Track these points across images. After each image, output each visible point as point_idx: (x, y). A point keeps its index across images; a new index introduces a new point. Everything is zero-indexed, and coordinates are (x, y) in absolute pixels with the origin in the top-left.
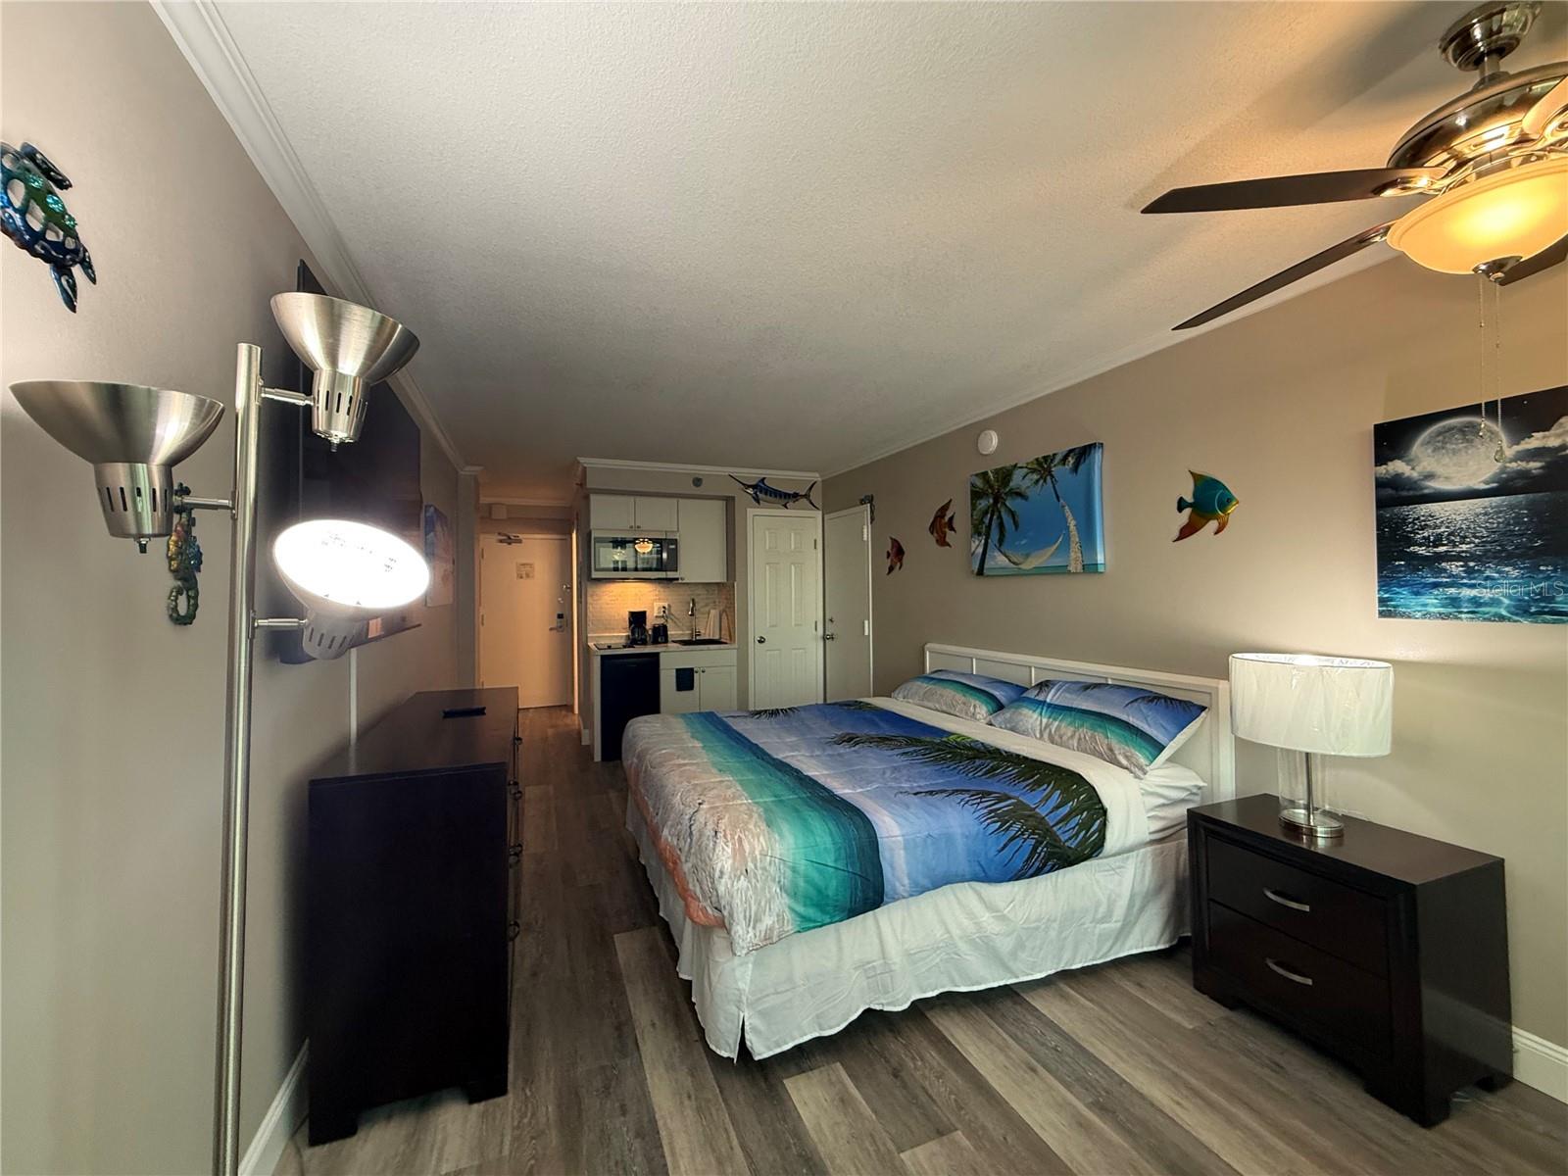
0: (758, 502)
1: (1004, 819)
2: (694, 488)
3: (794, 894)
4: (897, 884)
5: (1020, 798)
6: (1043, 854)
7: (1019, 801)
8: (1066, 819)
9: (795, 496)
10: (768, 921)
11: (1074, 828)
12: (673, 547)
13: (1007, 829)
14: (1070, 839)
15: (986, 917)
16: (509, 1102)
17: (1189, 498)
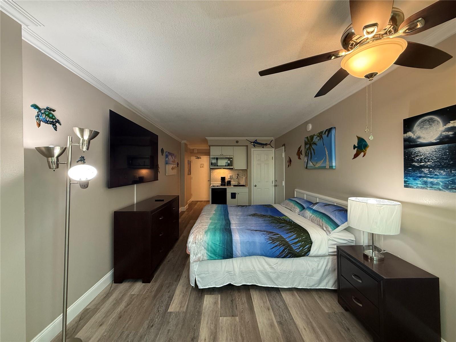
0: (255, 147)
1: (273, 240)
2: (236, 143)
3: (208, 250)
4: (237, 252)
5: (282, 235)
6: (287, 252)
7: (281, 236)
8: (296, 243)
9: (266, 144)
10: (199, 255)
11: (299, 246)
12: (231, 160)
13: (275, 243)
14: (297, 249)
15: (267, 266)
16: (149, 285)
17: (356, 145)
